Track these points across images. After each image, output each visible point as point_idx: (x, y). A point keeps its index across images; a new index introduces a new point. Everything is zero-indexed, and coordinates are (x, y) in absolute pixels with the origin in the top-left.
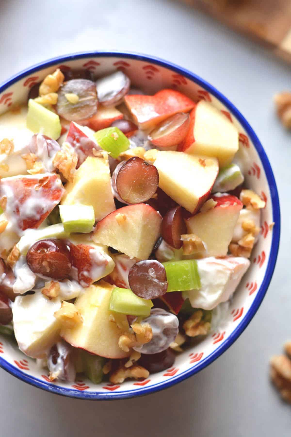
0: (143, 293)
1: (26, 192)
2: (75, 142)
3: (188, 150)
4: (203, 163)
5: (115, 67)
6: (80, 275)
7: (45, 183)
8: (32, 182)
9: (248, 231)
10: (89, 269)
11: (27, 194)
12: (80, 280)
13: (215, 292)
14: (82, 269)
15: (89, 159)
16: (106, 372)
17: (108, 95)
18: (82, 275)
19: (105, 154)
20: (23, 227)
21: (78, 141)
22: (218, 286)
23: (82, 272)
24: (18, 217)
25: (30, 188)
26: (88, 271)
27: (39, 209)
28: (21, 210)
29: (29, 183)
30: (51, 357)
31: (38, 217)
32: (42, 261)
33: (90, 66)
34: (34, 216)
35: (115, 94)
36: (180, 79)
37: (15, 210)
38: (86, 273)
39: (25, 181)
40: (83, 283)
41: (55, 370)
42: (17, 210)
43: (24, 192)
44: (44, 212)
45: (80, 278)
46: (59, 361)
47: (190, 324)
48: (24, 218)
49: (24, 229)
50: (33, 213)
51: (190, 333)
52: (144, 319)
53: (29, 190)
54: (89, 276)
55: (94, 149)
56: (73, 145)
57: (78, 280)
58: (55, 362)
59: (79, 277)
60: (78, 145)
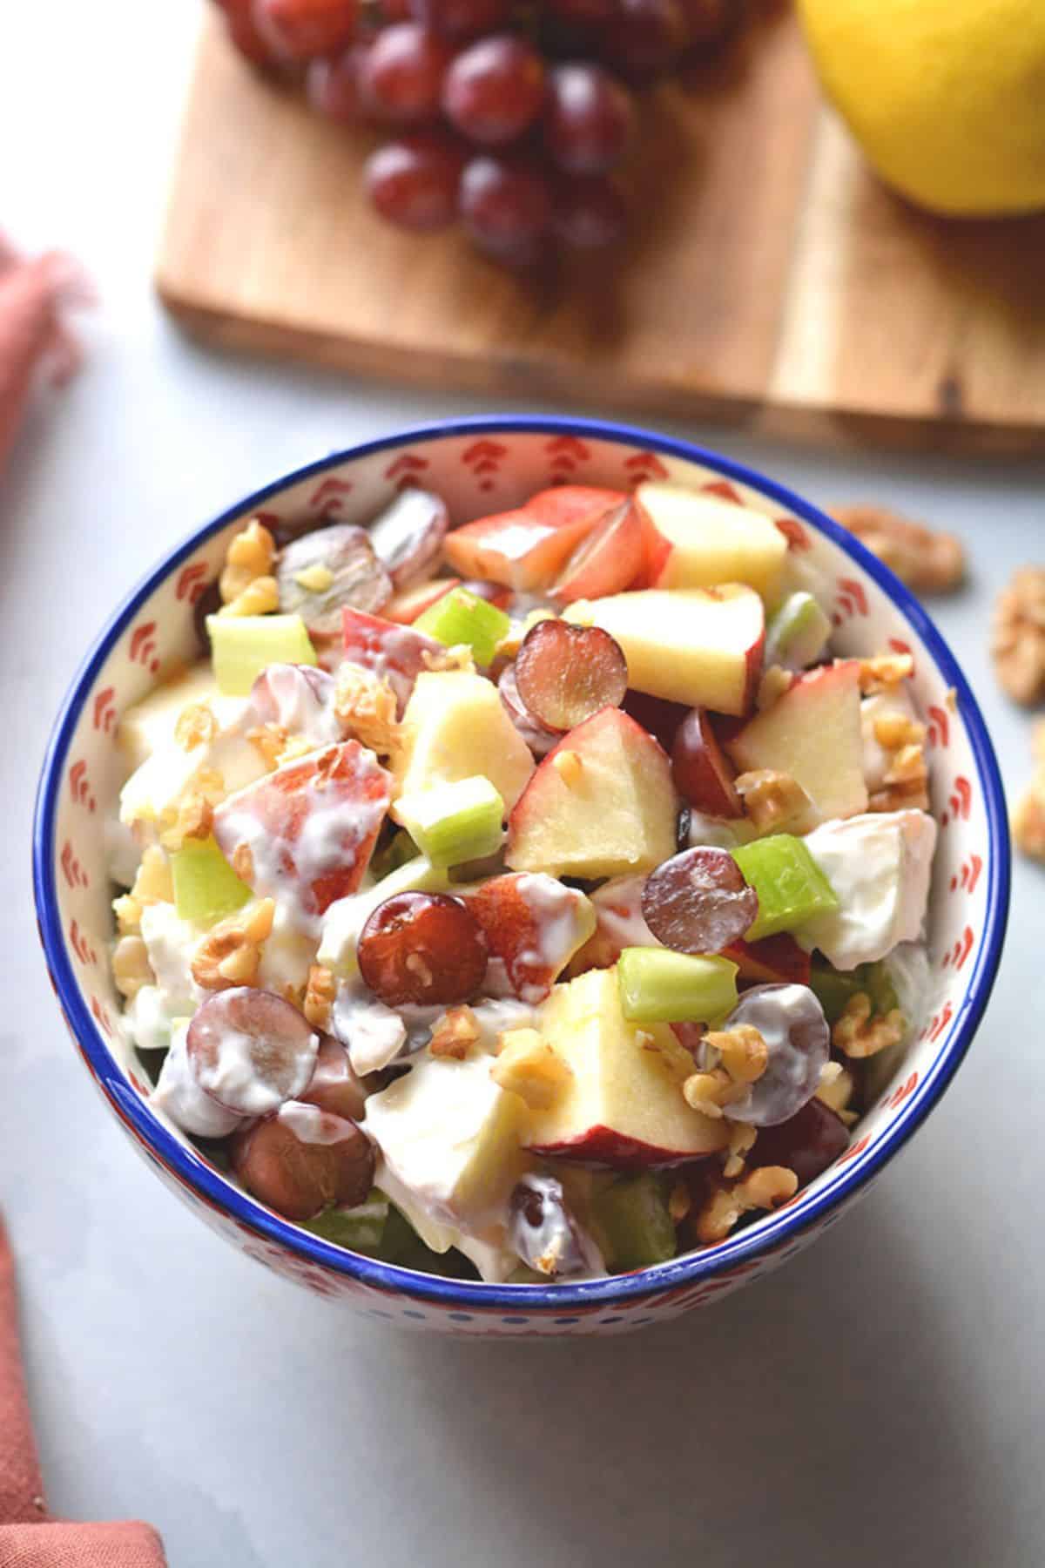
0: (700, 939)
1: (294, 805)
2: (370, 654)
3: (664, 577)
4: (714, 595)
5: (390, 485)
6: (514, 971)
7: (335, 765)
8: (300, 777)
9: (893, 745)
10: (534, 941)
11: (297, 810)
12: (519, 988)
13: (880, 898)
14: (515, 948)
15: (423, 679)
16: (679, 1211)
17: (401, 549)
18: (521, 967)
19: (460, 651)
20: (317, 907)
21: (377, 647)
22: (882, 879)
23: (516, 962)
24: (295, 883)
25: (301, 791)
26: (533, 947)
27: (344, 836)
28: (298, 857)
29: (294, 779)
30: (521, 1214)
31: (348, 857)
32: (405, 956)
33: (328, 497)
34: (337, 860)
35: (417, 537)
36: (568, 453)
37: (282, 867)
38: (528, 957)
39: (282, 781)
40: (531, 992)
41: (545, 1241)
42: (287, 865)
43: (289, 807)
44: (361, 837)
45: (517, 981)
46: (548, 1208)
47: (850, 1026)
48: (312, 876)
49: (322, 912)
50: (335, 850)
51: (858, 1050)
52: (728, 1017)
53: (301, 797)
54: (540, 960)
55: (425, 654)
56: (368, 664)
57: (512, 990)
58: (536, 1219)
59: (512, 979)
60: (380, 658)
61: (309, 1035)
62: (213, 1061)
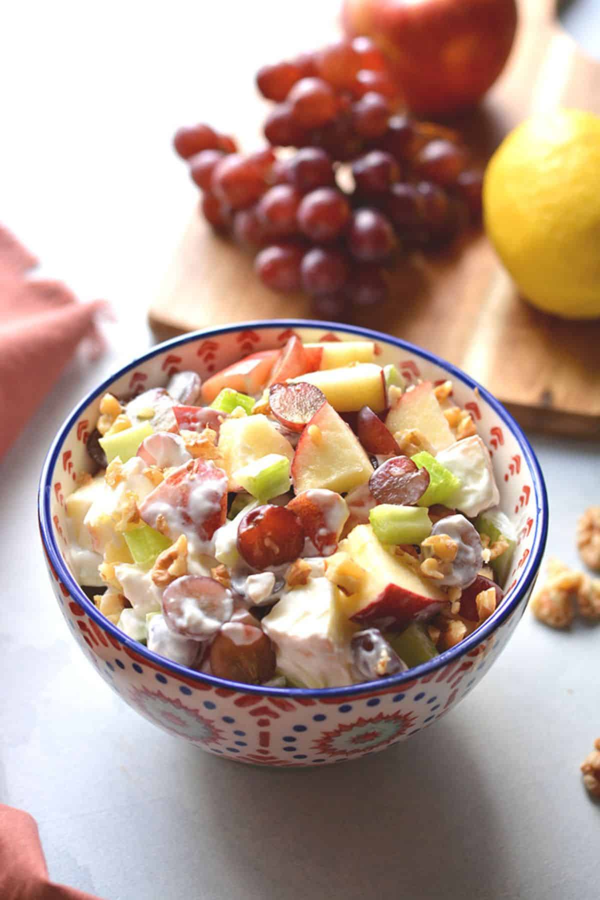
0: (406, 498)
1: (182, 490)
2: (192, 424)
4: (350, 367)
5: (164, 374)
6: (317, 542)
7: (195, 468)
8: (180, 477)
9: (453, 424)
10: (323, 522)
11: (184, 491)
12: (321, 549)
14: (314, 529)
15: (223, 428)
16: (436, 635)
18: (320, 538)
20: (207, 535)
21: (195, 420)
23: (317, 535)
24: (193, 527)
25: (183, 482)
26: (323, 525)
27: (213, 496)
28: (191, 513)
29: (177, 478)
30: (360, 648)
31: (217, 506)
33: (137, 383)
34: (212, 509)
35: (189, 388)
36: (248, 340)
37: (184, 521)
38: (322, 532)
39: (172, 481)
40: (327, 550)
41: (378, 656)
42: (187, 519)
43: (179, 491)
44: (221, 495)
45: (319, 546)
46: (375, 638)
48: (200, 521)
49: (210, 538)
50: (208, 505)
52: (430, 532)
53: (183, 485)
54: (329, 532)
55: (220, 418)
56: (193, 429)
57: (317, 552)
58: (369, 646)
59: (316, 546)
60: (198, 424)
61: (225, 591)
62: (180, 613)
